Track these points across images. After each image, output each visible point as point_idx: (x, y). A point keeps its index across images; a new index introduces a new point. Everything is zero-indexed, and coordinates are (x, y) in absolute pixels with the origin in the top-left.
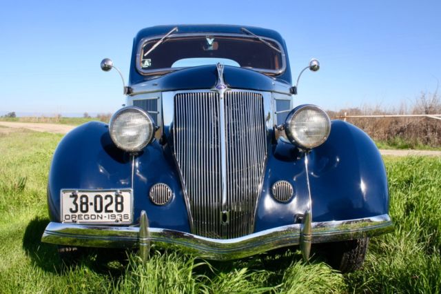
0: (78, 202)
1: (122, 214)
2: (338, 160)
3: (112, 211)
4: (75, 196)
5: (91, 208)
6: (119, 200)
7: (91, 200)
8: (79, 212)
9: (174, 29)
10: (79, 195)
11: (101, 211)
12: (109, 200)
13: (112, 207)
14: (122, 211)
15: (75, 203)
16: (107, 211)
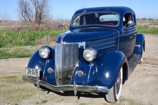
0: (29, 71)
1: (38, 75)
2: (102, 65)
3: (35, 74)
4: (28, 69)
5: (31, 73)
6: (37, 72)
7: (31, 71)
8: (29, 74)
9: (85, 11)
10: (29, 69)
11: (33, 74)
12: (35, 71)
13: (35, 73)
14: (37, 74)
15: (28, 71)
16: (34, 74)
